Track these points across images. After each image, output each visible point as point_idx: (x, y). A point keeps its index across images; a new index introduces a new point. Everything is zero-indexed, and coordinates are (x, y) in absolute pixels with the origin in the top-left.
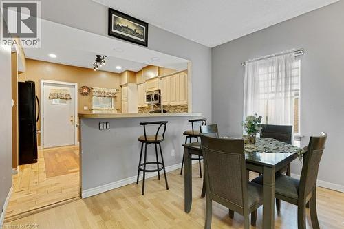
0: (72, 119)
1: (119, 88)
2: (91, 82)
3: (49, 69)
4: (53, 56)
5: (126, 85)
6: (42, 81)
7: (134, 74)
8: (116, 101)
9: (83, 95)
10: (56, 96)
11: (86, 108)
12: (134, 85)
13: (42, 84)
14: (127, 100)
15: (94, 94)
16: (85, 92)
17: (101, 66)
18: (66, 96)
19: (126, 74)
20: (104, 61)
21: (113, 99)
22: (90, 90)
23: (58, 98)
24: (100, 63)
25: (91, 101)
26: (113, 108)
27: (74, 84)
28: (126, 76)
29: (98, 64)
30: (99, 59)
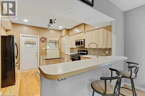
0: (37, 54)
1: (60, 38)
2: (46, 35)
3: (25, 29)
4: (26, 21)
5: (64, 36)
6: (21, 35)
7: (68, 30)
8: (58, 44)
9: (42, 42)
10: (28, 43)
11: (43, 49)
12: (68, 36)
13: (21, 36)
14: (64, 44)
15: (48, 41)
16: (43, 40)
17: (52, 25)
18: (33, 42)
19: (64, 30)
20: (55, 23)
21: (57, 44)
22: (45, 39)
23: (29, 44)
24: (52, 24)
25: (46, 45)
26: (57, 48)
27: (37, 36)
28: (64, 31)
29: (51, 24)
30: (51, 22)
